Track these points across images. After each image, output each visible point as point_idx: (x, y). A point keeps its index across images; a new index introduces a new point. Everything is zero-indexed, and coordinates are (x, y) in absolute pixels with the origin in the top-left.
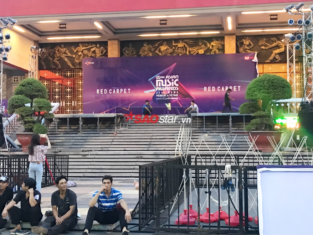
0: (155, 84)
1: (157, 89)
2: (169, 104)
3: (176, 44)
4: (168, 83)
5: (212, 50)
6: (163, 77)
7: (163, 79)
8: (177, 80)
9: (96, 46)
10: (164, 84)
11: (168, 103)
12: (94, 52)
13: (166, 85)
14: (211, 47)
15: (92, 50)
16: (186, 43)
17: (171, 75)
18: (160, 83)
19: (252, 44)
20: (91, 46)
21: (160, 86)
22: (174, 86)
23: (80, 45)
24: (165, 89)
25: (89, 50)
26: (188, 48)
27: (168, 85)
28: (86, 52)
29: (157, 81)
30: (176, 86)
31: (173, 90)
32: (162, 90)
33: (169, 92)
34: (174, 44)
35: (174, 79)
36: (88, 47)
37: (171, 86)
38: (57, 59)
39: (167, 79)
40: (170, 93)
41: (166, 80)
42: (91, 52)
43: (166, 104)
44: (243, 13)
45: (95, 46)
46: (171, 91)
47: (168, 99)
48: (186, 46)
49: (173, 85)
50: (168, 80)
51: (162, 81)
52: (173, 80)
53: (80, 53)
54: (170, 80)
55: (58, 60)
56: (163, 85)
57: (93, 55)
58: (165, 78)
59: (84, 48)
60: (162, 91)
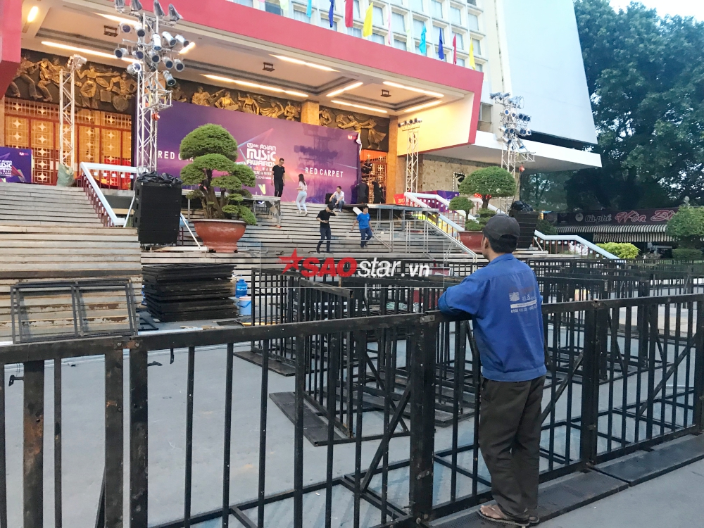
0: (246, 156)
1: (248, 162)
2: (264, 185)
3: (243, 99)
4: (262, 156)
5: (287, 117)
6: (257, 146)
7: (257, 149)
8: (274, 153)
9: (120, 76)
10: (258, 156)
11: (262, 184)
12: (117, 84)
13: (259, 158)
14: (285, 113)
15: (115, 80)
16: (256, 100)
17: (267, 144)
18: (252, 154)
19: (330, 119)
20: (113, 74)
21: (252, 158)
22: (271, 160)
23: (91, 67)
24: (258, 163)
25: (108, 79)
26: (258, 109)
27: (262, 159)
28: (102, 82)
29: (248, 150)
30: (272, 162)
31: (269, 166)
32: (254, 164)
33: (263, 169)
34: (240, 99)
35: (271, 151)
36: (106, 74)
37: (266, 160)
38: (46, 82)
39: (262, 149)
40: (265, 171)
41: (259, 151)
42: (111, 84)
43: (260, 186)
44: (385, 83)
45: (118, 74)
46: (266, 167)
47: (263, 178)
48: (256, 105)
49: (269, 160)
50: (263, 151)
51: (255, 151)
52: (268, 152)
53: (90, 82)
54: (266, 152)
55: (46, 86)
56: (256, 157)
57: (115, 89)
58: (259, 148)
59: (99, 74)
60: (255, 166)
